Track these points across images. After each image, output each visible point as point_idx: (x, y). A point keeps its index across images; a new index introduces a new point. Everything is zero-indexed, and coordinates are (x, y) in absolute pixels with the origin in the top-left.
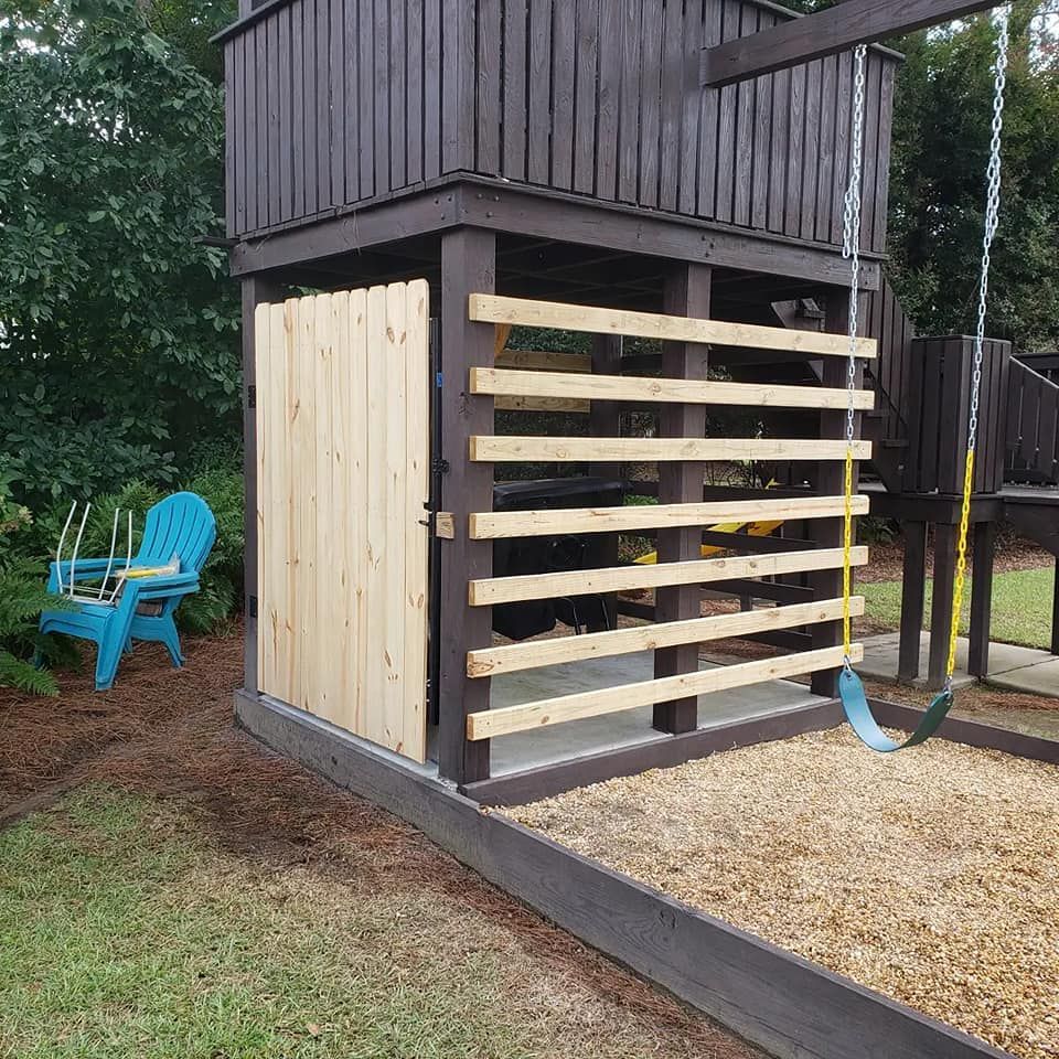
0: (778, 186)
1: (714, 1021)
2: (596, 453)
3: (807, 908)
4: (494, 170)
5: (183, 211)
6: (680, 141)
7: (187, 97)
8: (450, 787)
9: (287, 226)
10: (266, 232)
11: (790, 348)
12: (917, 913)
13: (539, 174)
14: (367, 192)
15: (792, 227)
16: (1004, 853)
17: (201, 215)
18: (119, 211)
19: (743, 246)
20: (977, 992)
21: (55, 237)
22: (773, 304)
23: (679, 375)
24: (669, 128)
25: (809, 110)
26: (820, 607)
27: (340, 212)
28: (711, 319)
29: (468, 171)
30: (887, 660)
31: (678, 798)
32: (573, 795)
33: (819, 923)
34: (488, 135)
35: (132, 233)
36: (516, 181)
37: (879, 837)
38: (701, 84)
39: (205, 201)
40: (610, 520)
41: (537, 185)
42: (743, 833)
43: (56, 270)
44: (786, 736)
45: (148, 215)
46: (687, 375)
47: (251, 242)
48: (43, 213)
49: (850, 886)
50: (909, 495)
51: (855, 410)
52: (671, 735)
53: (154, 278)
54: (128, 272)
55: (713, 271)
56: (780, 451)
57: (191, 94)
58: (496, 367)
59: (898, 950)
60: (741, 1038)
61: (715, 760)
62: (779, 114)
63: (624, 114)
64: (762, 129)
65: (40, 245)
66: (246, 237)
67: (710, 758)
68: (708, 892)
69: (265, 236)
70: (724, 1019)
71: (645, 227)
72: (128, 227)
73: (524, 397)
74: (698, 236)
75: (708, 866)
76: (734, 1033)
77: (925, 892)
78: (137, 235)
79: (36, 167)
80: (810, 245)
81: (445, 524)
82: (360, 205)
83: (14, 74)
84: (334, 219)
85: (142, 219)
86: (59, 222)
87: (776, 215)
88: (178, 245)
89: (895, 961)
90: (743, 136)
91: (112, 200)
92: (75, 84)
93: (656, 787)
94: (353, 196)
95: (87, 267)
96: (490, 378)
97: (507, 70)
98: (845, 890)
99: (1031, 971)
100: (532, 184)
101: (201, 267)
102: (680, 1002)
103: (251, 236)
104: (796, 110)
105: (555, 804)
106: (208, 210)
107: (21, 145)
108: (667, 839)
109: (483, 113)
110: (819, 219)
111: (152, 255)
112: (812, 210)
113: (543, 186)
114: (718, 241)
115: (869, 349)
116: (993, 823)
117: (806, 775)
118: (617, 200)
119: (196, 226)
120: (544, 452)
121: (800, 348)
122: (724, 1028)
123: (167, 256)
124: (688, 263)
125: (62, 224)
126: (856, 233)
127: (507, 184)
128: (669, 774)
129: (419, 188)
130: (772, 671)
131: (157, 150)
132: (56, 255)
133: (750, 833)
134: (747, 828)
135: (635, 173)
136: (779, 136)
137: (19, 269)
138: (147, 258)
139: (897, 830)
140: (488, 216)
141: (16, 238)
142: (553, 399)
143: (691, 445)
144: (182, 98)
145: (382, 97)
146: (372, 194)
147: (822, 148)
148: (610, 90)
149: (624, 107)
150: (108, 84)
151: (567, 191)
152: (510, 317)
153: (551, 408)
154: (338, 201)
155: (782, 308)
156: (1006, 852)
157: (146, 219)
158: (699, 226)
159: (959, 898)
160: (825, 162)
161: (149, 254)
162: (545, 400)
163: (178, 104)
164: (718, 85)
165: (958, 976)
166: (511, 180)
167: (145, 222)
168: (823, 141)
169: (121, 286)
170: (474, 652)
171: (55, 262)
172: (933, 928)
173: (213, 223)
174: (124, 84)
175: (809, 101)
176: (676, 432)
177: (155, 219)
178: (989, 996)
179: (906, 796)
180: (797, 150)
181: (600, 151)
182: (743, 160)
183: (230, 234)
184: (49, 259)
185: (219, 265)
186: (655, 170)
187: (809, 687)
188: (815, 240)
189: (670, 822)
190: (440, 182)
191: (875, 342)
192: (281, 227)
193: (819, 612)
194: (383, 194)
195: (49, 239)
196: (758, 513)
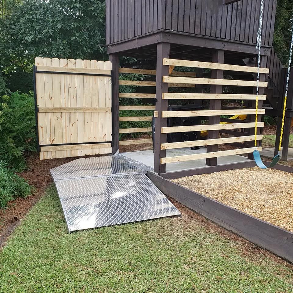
0: (243, 29)
1: (213, 222)
2: (193, 97)
3: (237, 201)
4: (169, 28)
5: (94, 36)
6: (217, 19)
7: (95, 6)
8: (157, 174)
9: (121, 42)
10: (115, 43)
11: (245, 71)
12: (262, 203)
13: (181, 29)
14: (140, 34)
15: (246, 40)
16: (288, 194)
17: (98, 37)
18: (78, 37)
19: (233, 45)
20: (272, 218)
21: (63, 44)
22: (243, 59)
23: (215, 78)
24: (214, 16)
25: (252, 9)
26: (250, 137)
27: (133, 39)
28: (224, 63)
29: (164, 29)
30: (272, 153)
31: (210, 180)
32: (185, 178)
33: (239, 204)
34: (169, 20)
35: (81, 42)
36: (175, 31)
37: (258, 190)
38: (223, 4)
39: (99, 33)
40: (196, 114)
41: (180, 32)
42: (225, 187)
43: (64, 52)
44: (240, 168)
45: (85, 38)
46: (217, 78)
47: (112, 46)
48: (60, 38)
49: (248, 198)
50: (279, 110)
51: (259, 87)
52: (210, 166)
53: (86, 53)
54: (80, 52)
55: (225, 52)
56: (241, 97)
57: (96, 6)
58: (169, 76)
59: (256, 210)
60: (218, 225)
61: (221, 173)
62: (244, 10)
63: (202, 12)
64: (239, 15)
65: (60, 46)
66: (110, 44)
67: (220, 172)
68: (214, 197)
69: (115, 44)
70: (214, 221)
71: (207, 41)
72: (81, 41)
73: (178, 84)
74: (221, 43)
75: (215, 192)
76: (217, 224)
77: (266, 200)
78: (83, 43)
79: (59, 26)
80: (251, 44)
81: (156, 114)
82: (138, 37)
83: (53, 3)
84: (132, 40)
85: (84, 39)
86: (64, 40)
87: (242, 37)
88: (92, 45)
89: (255, 211)
90: (234, 17)
91: (77, 34)
92: (68, 5)
93: (205, 178)
94: (136, 35)
95: (71, 51)
96: (168, 79)
97: (173, 4)
98: (247, 198)
99: (286, 215)
100: (179, 31)
101: (98, 51)
102: (205, 218)
103: (112, 44)
104: (249, 9)
105: (181, 180)
106: (100, 36)
107: (56, 21)
108: (206, 187)
109: (167, 15)
110: (254, 37)
111: (86, 48)
112: (252, 35)
113: (181, 32)
114: (226, 44)
115: (266, 71)
116: (287, 188)
117: (243, 176)
118: (200, 35)
119: (97, 40)
120: (180, 97)
121: (247, 71)
122: (215, 223)
123: (90, 48)
124: (218, 50)
125: (65, 41)
126: (260, 42)
127: (173, 32)
128: (209, 175)
129: (152, 33)
130: (237, 152)
131: (87, 21)
132: (64, 49)
133: (226, 187)
134: (226, 186)
135: (205, 27)
136: (244, 16)
137: (55, 52)
138: (85, 49)
139: (263, 189)
140: (168, 40)
141: (55, 44)
142: (185, 84)
143: (218, 95)
144: (93, 7)
145: (143, 10)
146: (141, 34)
147: (255, 19)
148: (199, 7)
149: (202, 11)
150: (76, 4)
151: (188, 33)
152: (173, 64)
153: (185, 86)
154: (133, 36)
155: (245, 60)
156: (288, 193)
157: (85, 39)
158: (222, 40)
159: (274, 201)
160: (256, 22)
161: (85, 48)
162: (183, 84)
163: (92, 8)
164: (228, 4)
165: (269, 215)
166: (174, 31)
167: (85, 40)
168: (256, 16)
169: (79, 56)
170: (162, 144)
171: (64, 50)
172: (265, 206)
173: (101, 39)
174: (79, 4)
175: (252, 6)
176: (214, 92)
177: (87, 39)
178: (275, 219)
179: (267, 182)
180: (248, 20)
181: (196, 22)
182: (233, 23)
183: (107, 44)
184: (62, 49)
185: (102, 50)
186: (210, 27)
187: (247, 158)
188: (252, 43)
189: (207, 184)
190: (157, 32)
191: (268, 69)
192: (119, 42)
193: (250, 138)
194: (143, 35)
195: (62, 44)
196: (235, 113)
